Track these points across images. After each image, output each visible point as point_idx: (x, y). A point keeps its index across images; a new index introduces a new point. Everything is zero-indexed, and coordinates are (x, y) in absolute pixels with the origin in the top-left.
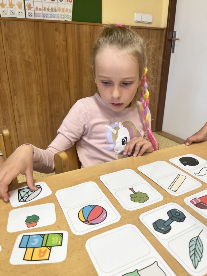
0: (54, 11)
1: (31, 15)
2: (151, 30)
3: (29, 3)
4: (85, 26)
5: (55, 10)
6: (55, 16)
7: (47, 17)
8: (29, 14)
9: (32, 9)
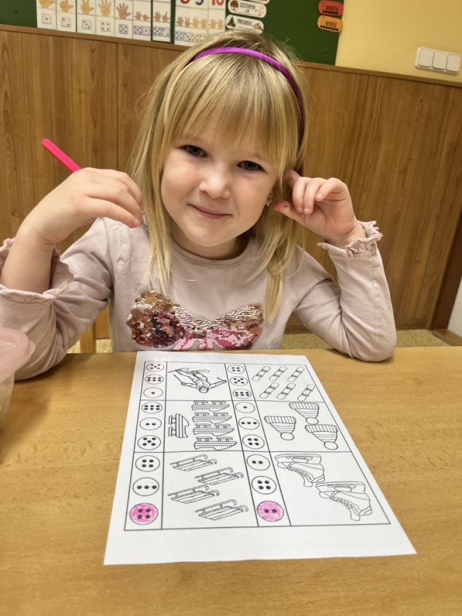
0: (184, 24)
1: (126, 29)
2: (453, 89)
3: (124, 4)
6: (185, 36)
7: (162, 36)
8: (121, 29)
9: (128, 18)
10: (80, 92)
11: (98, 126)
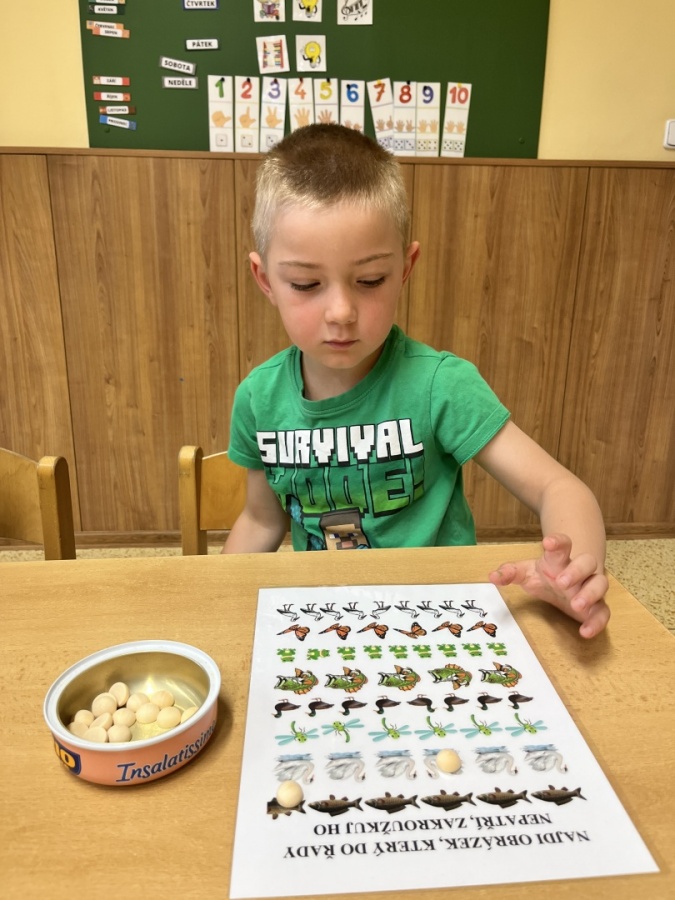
0: (405, 129)
4: (478, 168)
5: (409, 128)
6: (407, 145)
10: (189, 224)
11: (211, 264)
